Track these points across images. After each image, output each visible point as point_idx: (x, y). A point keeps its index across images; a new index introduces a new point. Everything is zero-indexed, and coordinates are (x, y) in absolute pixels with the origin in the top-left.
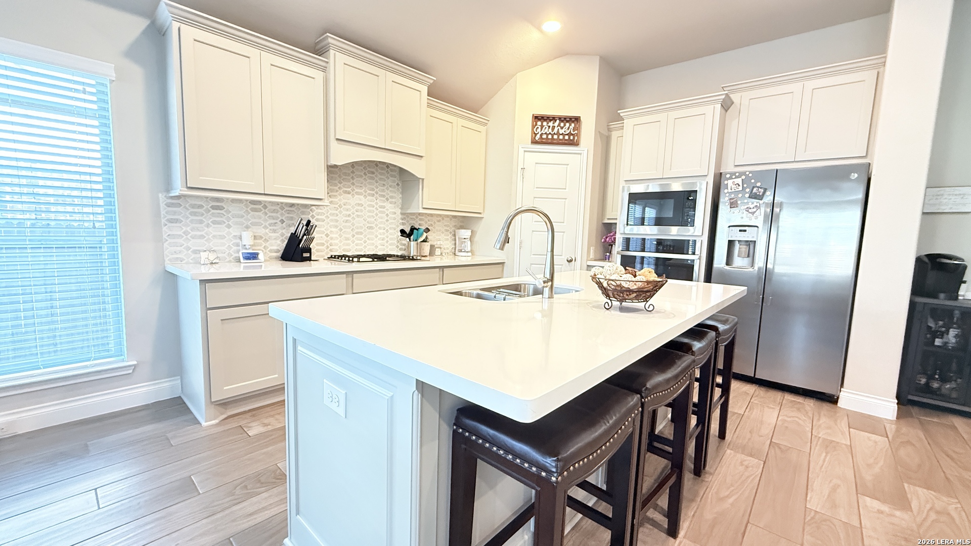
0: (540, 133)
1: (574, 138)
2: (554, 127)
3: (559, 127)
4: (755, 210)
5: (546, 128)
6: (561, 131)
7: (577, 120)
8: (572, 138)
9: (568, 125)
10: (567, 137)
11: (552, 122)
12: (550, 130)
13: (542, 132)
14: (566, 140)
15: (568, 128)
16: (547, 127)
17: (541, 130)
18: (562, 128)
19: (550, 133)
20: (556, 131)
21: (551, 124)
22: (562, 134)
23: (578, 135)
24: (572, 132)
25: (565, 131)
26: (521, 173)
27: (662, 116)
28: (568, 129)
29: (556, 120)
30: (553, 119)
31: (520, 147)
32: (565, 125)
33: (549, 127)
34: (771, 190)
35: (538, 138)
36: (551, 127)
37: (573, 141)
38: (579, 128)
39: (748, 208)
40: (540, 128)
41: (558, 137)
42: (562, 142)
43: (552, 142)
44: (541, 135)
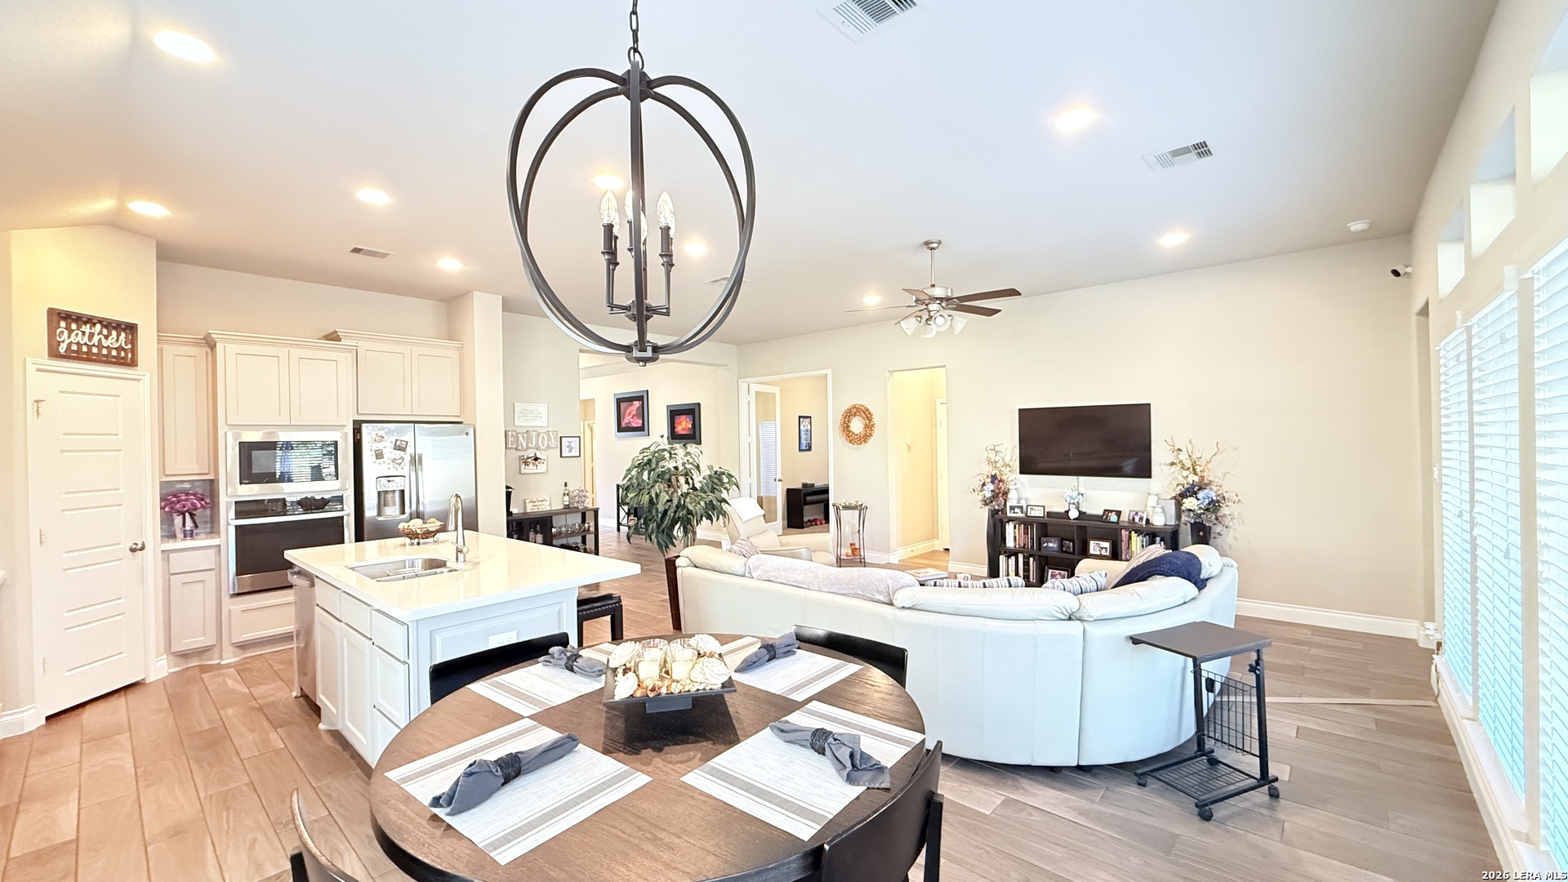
0: (67, 342)
1: (126, 354)
2: (91, 335)
3: (101, 336)
4: (400, 461)
5: (77, 337)
6: (105, 343)
7: (131, 329)
8: (123, 354)
9: (114, 333)
10: (114, 353)
11: (88, 325)
12: (86, 339)
13: (72, 339)
14: (114, 357)
15: (115, 340)
16: (80, 334)
17: (69, 337)
18: (106, 337)
19: (86, 344)
20: (95, 340)
21: (87, 328)
22: (107, 347)
23: (134, 351)
24: (123, 345)
25: (111, 343)
26: (33, 409)
27: (281, 351)
28: (117, 341)
29: (94, 324)
30: (90, 321)
31: (28, 362)
32: (110, 334)
33: (84, 333)
34: (411, 443)
35: (62, 349)
36: (87, 334)
37: (126, 359)
38: (133, 341)
39: (394, 461)
40: (66, 332)
41: (100, 350)
42: (107, 360)
43: (89, 358)
44: (70, 345)
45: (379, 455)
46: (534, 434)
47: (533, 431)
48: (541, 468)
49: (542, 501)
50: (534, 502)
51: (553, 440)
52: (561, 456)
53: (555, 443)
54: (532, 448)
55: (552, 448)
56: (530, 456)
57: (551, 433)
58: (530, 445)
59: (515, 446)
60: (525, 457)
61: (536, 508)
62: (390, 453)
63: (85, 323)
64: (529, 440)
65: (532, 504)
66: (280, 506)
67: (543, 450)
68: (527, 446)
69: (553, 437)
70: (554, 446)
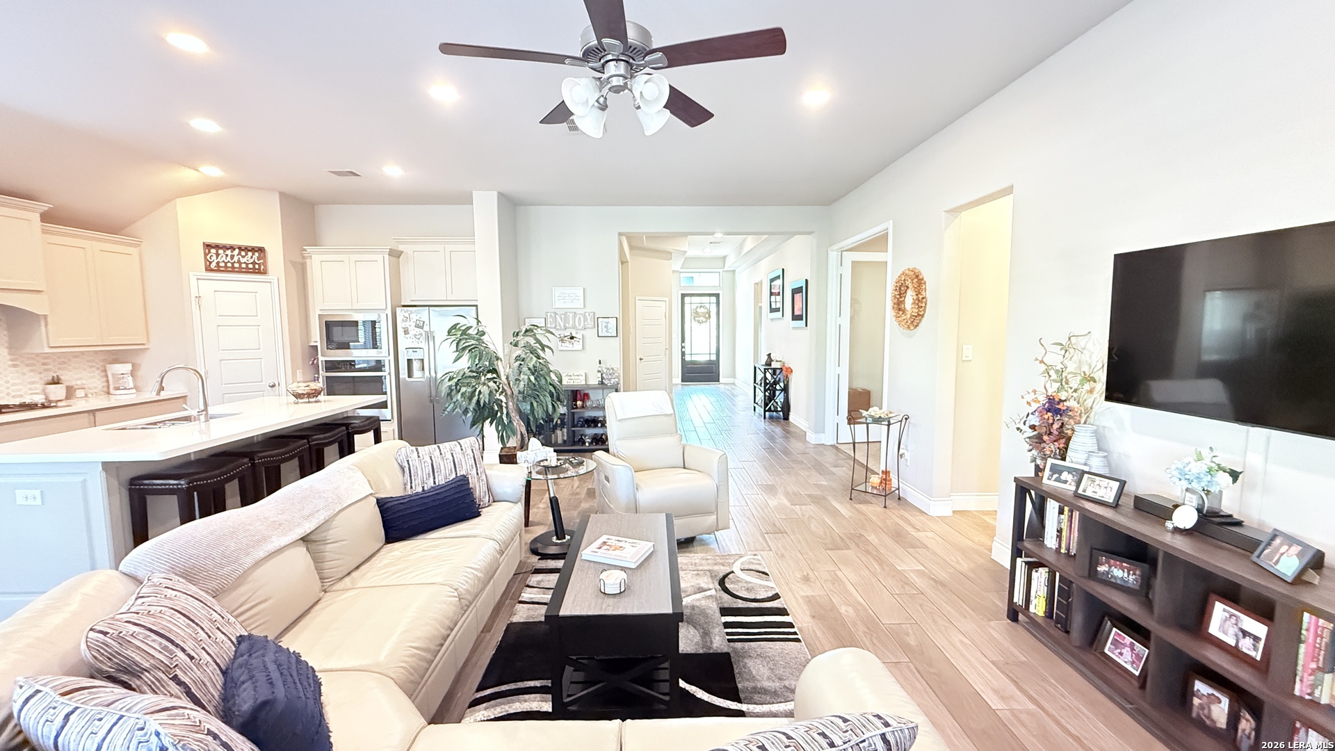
0: (216, 261)
1: (260, 267)
2: (232, 257)
3: (239, 256)
4: (419, 336)
5: (223, 257)
6: (243, 260)
7: (261, 249)
8: (257, 266)
9: (250, 254)
10: (251, 266)
11: (230, 250)
12: (229, 259)
13: (219, 260)
14: (251, 269)
15: (249, 258)
16: (225, 256)
17: (217, 258)
18: (243, 257)
19: (229, 262)
20: (236, 259)
21: (229, 252)
22: (244, 263)
23: (265, 264)
24: (257, 261)
25: (247, 260)
26: (196, 301)
27: (344, 256)
28: (251, 258)
29: (234, 249)
30: (232, 248)
31: (191, 276)
32: (247, 254)
33: (227, 255)
34: (427, 322)
35: (213, 265)
36: (229, 256)
37: (259, 270)
38: (264, 258)
39: (415, 335)
40: (215, 256)
41: (240, 265)
42: (247, 271)
43: (233, 270)
44: (218, 263)
45: (406, 332)
46: (571, 315)
47: (570, 313)
48: (577, 345)
49: (578, 376)
50: (571, 376)
51: (589, 321)
52: (598, 336)
53: (590, 323)
54: (569, 328)
55: (589, 328)
56: (566, 335)
57: (587, 314)
58: (567, 325)
59: (553, 326)
60: (562, 335)
61: (572, 381)
62: (413, 331)
63: (228, 249)
64: (566, 320)
65: (569, 378)
66: (350, 365)
67: (579, 330)
68: (565, 325)
69: (589, 318)
70: (590, 326)
